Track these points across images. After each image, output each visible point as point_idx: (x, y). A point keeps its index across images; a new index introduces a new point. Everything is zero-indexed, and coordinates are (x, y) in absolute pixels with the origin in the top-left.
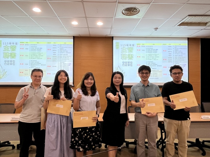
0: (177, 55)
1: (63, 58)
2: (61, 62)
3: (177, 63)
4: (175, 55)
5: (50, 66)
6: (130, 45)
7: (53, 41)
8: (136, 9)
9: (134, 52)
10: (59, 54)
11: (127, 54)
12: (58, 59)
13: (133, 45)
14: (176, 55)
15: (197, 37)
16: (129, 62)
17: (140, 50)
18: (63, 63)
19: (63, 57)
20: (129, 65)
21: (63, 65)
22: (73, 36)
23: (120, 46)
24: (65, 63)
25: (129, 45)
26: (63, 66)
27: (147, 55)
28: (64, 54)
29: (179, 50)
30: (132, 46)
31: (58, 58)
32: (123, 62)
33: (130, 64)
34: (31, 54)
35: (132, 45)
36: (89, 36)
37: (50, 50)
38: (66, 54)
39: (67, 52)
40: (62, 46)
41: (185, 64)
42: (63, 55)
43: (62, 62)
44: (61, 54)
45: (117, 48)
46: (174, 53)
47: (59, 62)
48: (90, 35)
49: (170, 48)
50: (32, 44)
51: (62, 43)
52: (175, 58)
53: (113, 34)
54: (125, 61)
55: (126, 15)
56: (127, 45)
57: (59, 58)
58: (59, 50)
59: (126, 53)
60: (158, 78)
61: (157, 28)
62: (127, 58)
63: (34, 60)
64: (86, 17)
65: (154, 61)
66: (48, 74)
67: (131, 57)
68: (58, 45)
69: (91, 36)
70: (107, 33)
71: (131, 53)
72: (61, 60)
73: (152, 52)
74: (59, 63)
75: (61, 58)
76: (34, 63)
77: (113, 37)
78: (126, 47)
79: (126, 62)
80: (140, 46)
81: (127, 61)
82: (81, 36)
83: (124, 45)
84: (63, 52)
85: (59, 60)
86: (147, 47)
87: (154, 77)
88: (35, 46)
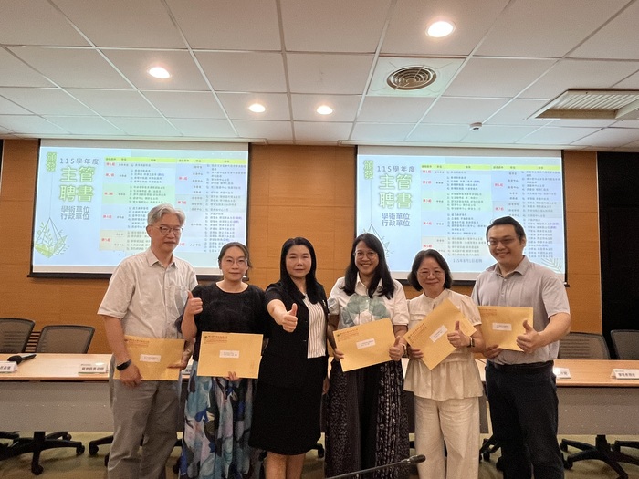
0: (532, 196)
2: (213, 212)
3: (533, 218)
4: (526, 196)
6: (404, 169)
7: (193, 156)
8: (427, 73)
9: (415, 188)
10: (210, 190)
11: (396, 191)
12: (207, 205)
13: (412, 169)
14: (529, 196)
15: (588, 149)
16: (399, 216)
17: (430, 182)
18: (218, 216)
19: (219, 199)
20: (399, 224)
21: (218, 220)
22: (250, 144)
23: (375, 169)
24: (226, 214)
25: (400, 169)
26: (218, 223)
27: (450, 196)
28: (222, 190)
29: (539, 183)
30: (407, 172)
31: (207, 200)
32: (385, 216)
33: (403, 220)
34: (133, 189)
35: (408, 169)
36: (292, 143)
37: (186, 178)
38: (227, 190)
39: (230, 186)
40: (218, 169)
41: (555, 220)
42: (219, 194)
43: (215, 212)
44: (217, 190)
45: (368, 176)
46: (526, 192)
47: (209, 213)
48: (294, 140)
49: (513, 177)
50: (138, 163)
51: (219, 162)
52: (526, 204)
53: (357, 139)
54: (388, 211)
55: (399, 88)
56: (396, 169)
57: (209, 202)
58: (210, 181)
59: (392, 191)
60: (481, 261)
61: (480, 124)
62: (396, 204)
63: (141, 205)
64: (289, 94)
65: (470, 214)
67: (406, 201)
68: (208, 166)
69: (297, 143)
70: (343, 135)
71: (406, 191)
72: (213, 207)
73: (464, 187)
74: (209, 216)
75: (213, 202)
76: (141, 213)
77: (356, 146)
78: (393, 173)
79: (392, 216)
80: (429, 172)
81: (395, 211)
82: (270, 143)
83: (387, 169)
84: (220, 185)
85: (209, 207)
86: (450, 175)
87: (471, 258)
88: (145, 168)
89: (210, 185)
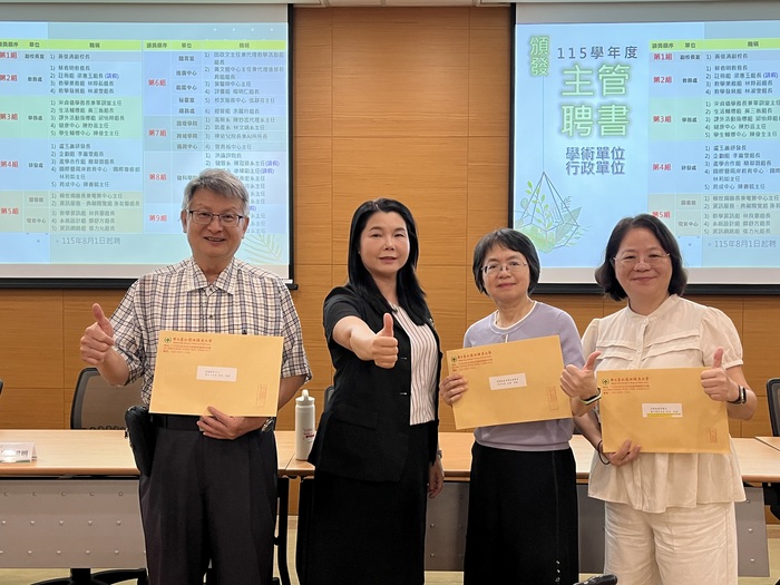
1: (232, 131)
5: (163, 177)
7: (175, 35)
12: (208, 136)
31: (208, 127)
34: (57, 107)
37: (162, 83)
44: (225, 106)
50: (64, 51)
57: (213, 131)
63: (75, 139)
66: (152, 218)
72: (220, 141)
76: (76, 157)
85: (213, 141)
88: (78, 63)
89: (212, 95)
